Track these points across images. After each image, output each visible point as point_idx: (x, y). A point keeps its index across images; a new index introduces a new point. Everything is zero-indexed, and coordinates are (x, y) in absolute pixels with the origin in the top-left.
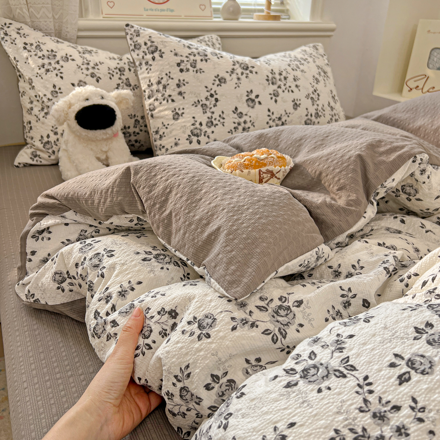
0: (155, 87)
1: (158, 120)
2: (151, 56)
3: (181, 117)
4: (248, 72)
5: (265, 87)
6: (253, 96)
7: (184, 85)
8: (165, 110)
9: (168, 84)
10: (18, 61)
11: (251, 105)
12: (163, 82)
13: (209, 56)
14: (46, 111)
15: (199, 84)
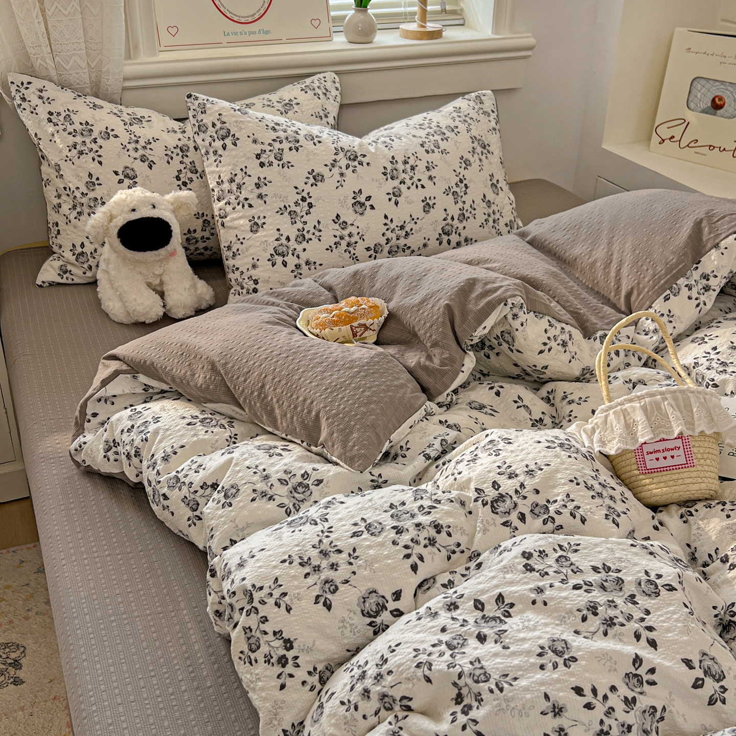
0: (226, 186)
1: (231, 231)
2: (222, 142)
3: (261, 229)
4: (356, 163)
5: (380, 184)
6: (362, 199)
7: (266, 185)
8: (240, 218)
9: (244, 183)
10: (40, 139)
11: (360, 210)
12: (238, 179)
13: (302, 141)
14: (79, 209)
15: (287, 183)
